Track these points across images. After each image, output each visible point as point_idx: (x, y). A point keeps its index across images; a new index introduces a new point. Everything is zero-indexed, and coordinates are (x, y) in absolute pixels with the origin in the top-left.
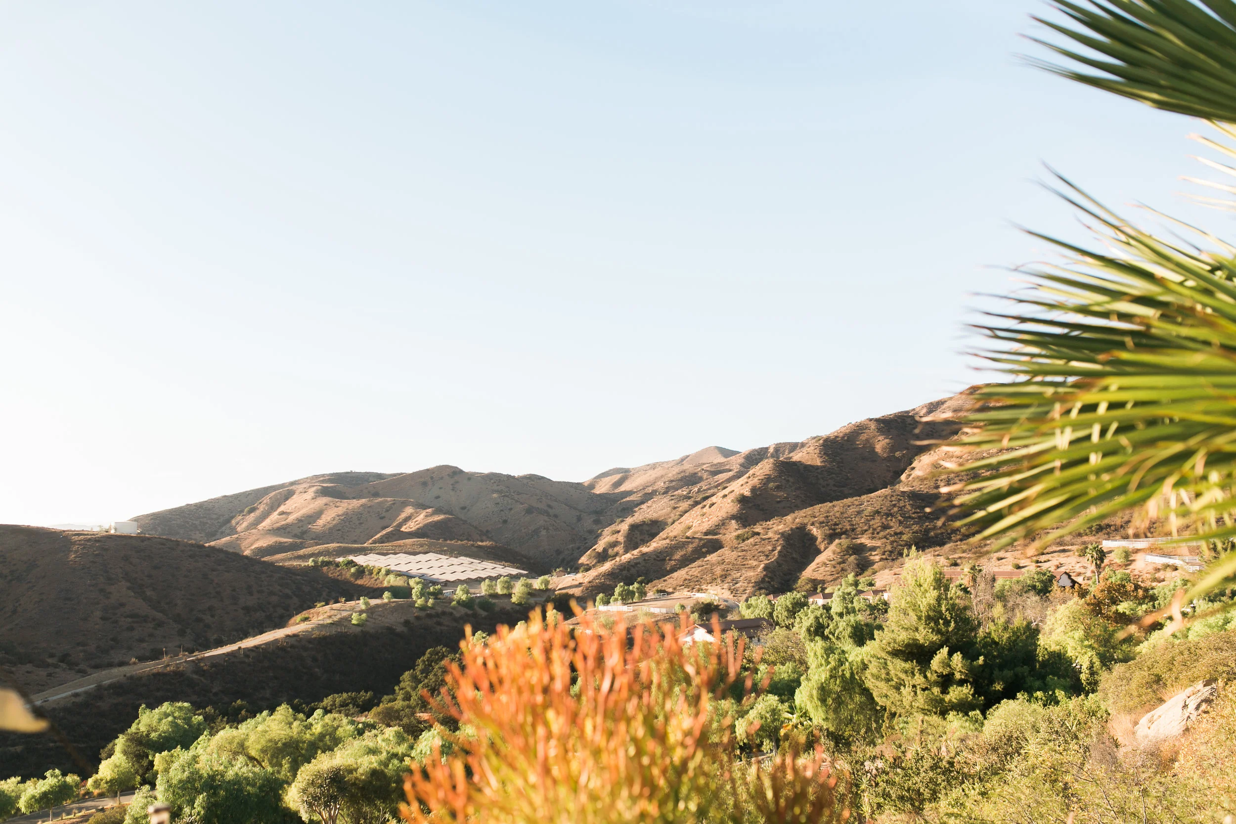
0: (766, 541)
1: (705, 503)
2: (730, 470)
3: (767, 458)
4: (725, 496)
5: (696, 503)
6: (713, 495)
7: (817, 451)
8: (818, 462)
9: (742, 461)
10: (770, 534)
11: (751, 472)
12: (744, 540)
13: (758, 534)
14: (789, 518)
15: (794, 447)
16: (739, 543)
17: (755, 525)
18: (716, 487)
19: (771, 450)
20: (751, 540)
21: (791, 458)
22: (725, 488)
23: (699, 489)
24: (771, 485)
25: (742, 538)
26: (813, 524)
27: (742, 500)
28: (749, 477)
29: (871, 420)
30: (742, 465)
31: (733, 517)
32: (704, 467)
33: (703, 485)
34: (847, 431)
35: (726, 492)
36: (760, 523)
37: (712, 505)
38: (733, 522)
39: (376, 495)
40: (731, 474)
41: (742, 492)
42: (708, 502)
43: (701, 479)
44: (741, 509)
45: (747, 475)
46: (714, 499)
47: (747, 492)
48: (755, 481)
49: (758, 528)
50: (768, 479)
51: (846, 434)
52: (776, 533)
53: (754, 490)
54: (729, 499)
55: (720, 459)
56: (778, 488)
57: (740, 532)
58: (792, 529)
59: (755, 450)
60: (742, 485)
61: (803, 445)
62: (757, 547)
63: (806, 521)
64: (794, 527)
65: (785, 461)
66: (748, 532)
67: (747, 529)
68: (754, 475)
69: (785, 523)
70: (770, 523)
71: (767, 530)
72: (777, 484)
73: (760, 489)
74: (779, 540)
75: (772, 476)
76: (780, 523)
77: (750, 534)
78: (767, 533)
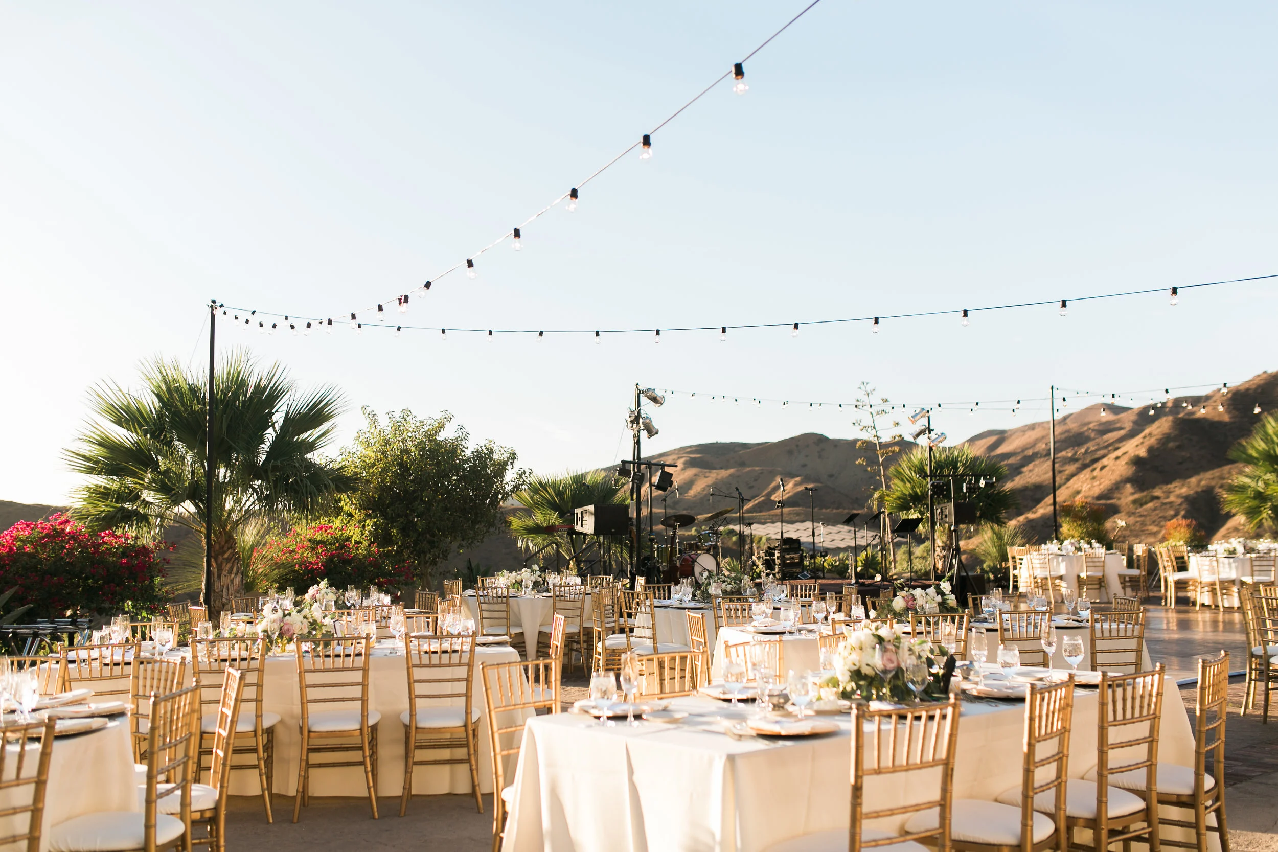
0: (1168, 506)
1: (1095, 466)
2: (1121, 429)
3: (1166, 415)
4: (1117, 458)
5: (1084, 467)
6: (1104, 456)
7: (1225, 406)
8: (1226, 418)
9: (1133, 417)
10: (1172, 498)
11: (1147, 431)
12: (1141, 505)
13: (1158, 498)
14: (1193, 480)
15: (1196, 401)
16: (1136, 509)
17: (1154, 487)
18: (1106, 447)
19: (1170, 405)
20: (1150, 505)
21: (1193, 413)
22: (1117, 449)
23: (1086, 451)
24: (1171, 445)
25: (1139, 503)
26: (1220, 487)
27: (1137, 461)
28: (1145, 437)
30: (1135, 423)
31: (1128, 480)
32: (1091, 426)
33: (1091, 446)
34: (1262, 382)
35: (1118, 453)
36: (1161, 486)
37: (1103, 468)
38: (1128, 485)
39: (743, 464)
40: (1122, 433)
41: (1137, 453)
42: (1098, 465)
43: (1088, 439)
44: (1136, 472)
45: (1142, 435)
46: (1105, 461)
47: (1142, 452)
48: (1152, 441)
49: (1157, 492)
50: (1166, 439)
51: (1259, 386)
52: (1178, 496)
53: (1150, 450)
54: (1123, 461)
55: (1108, 417)
56: (1179, 447)
57: (1137, 496)
58: (1197, 493)
59: (1149, 406)
60: (1137, 446)
61: (1207, 398)
62: (1157, 512)
63: (1213, 483)
64: (1199, 490)
65: (1187, 417)
66: (1146, 496)
67: (1145, 493)
68: (1150, 434)
69: (1189, 487)
70: (1171, 486)
71: (1168, 493)
72: (1177, 443)
73: (1158, 448)
74: (1181, 504)
75: (1172, 435)
76: (1183, 485)
77: (1148, 498)
78: (1168, 497)
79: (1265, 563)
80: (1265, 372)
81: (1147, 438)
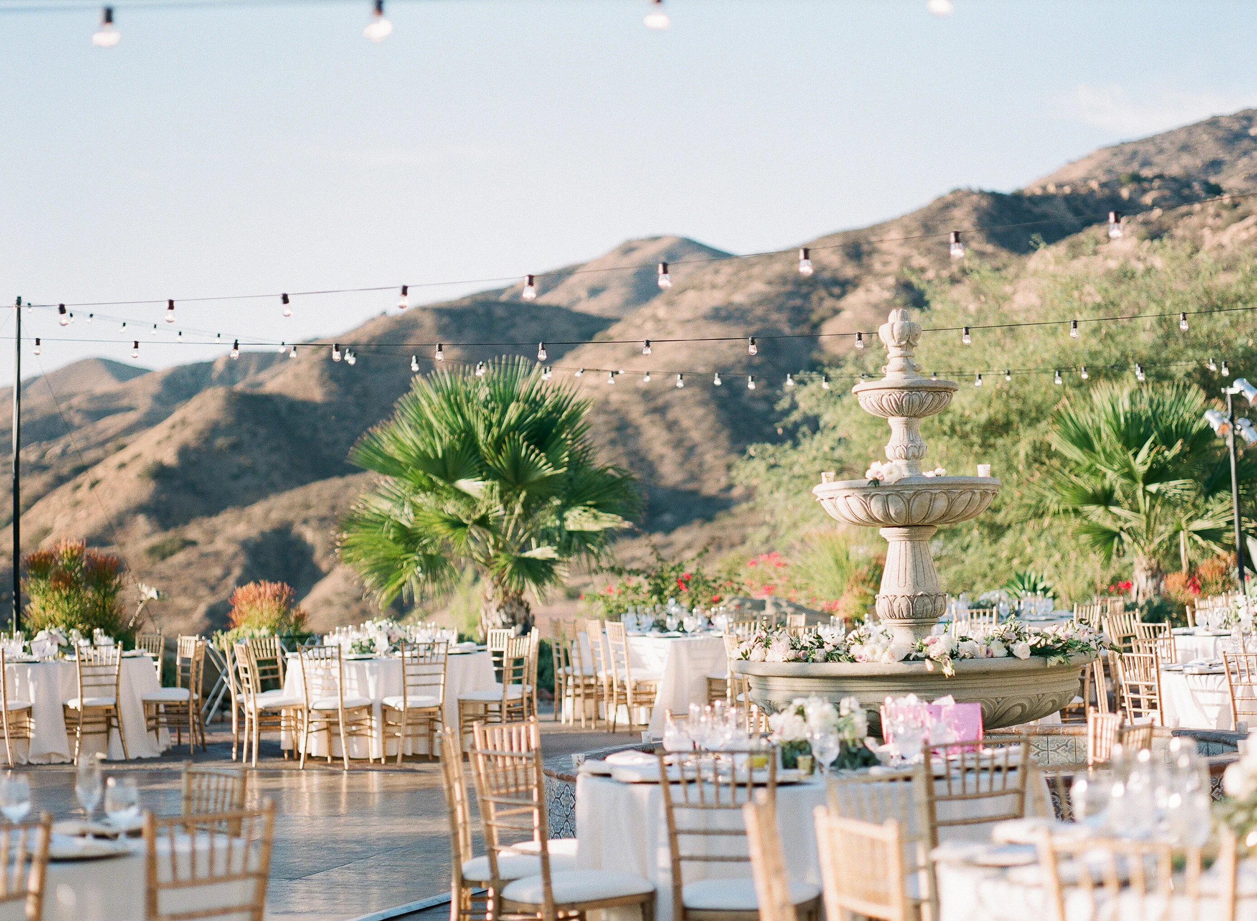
0: (211, 560)
1: (80, 479)
2: (130, 409)
3: (211, 384)
4: (122, 466)
5: (60, 481)
6: (96, 462)
7: (316, 372)
8: (317, 394)
9: (154, 388)
10: (220, 544)
11: (177, 416)
12: (164, 557)
13: (193, 543)
14: (257, 510)
15: (268, 360)
16: (154, 564)
17: (186, 522)
18: (102, 444)
19: (220, 367)
20: (180, 557)
21: (260, 384)
22: (122, 447)
23: (64, 453)
24: (221, 442)
25: (160, 553)
26: (305, 522)
27: (160, 473)
28: (173, 427)
29: (424, 309)
30: (157, 398)
31: (142, 509)
32: (75, 401)
33: (74, 441)
34: (378, 332)
35: (124, 456)
36: (200, 519)
37: (93, 485)
38: (141, 519)
40: (131, 417)
41: (158, 457)
42: (85, 479)
43: (68, 427)
44: (157, 492)
45: (169, 422)
46: (99, 471)
47: (169, 457)
48: (187, 435)
49: (193, 532)
50: (214, 430)
51: (373, 339)
52: (231, 540)
53: (184, 452)
54: (132, 473)
55: (107, 385)
56: (235, 447)
57: (157, 539)
58: (263, 534)
59: (184, 368)
60: (159, 443)
62: (192, 570)
63: (291, 516)
64: (267, 528)
65: (249, 391)
66: (171, 541)
67: (171, 534)
68: (184, 422)
69: (249, 521)
70: (217, 521)
71: (213, 534)
72: (232, 439)
73: (197, 450)
74: (235, 555)
75: (223, 424)
76: (238, 521)
77: (177, 544)
78: (211, 542)
79: (425, 669)
80: (384, 313)
81: (178, 428)
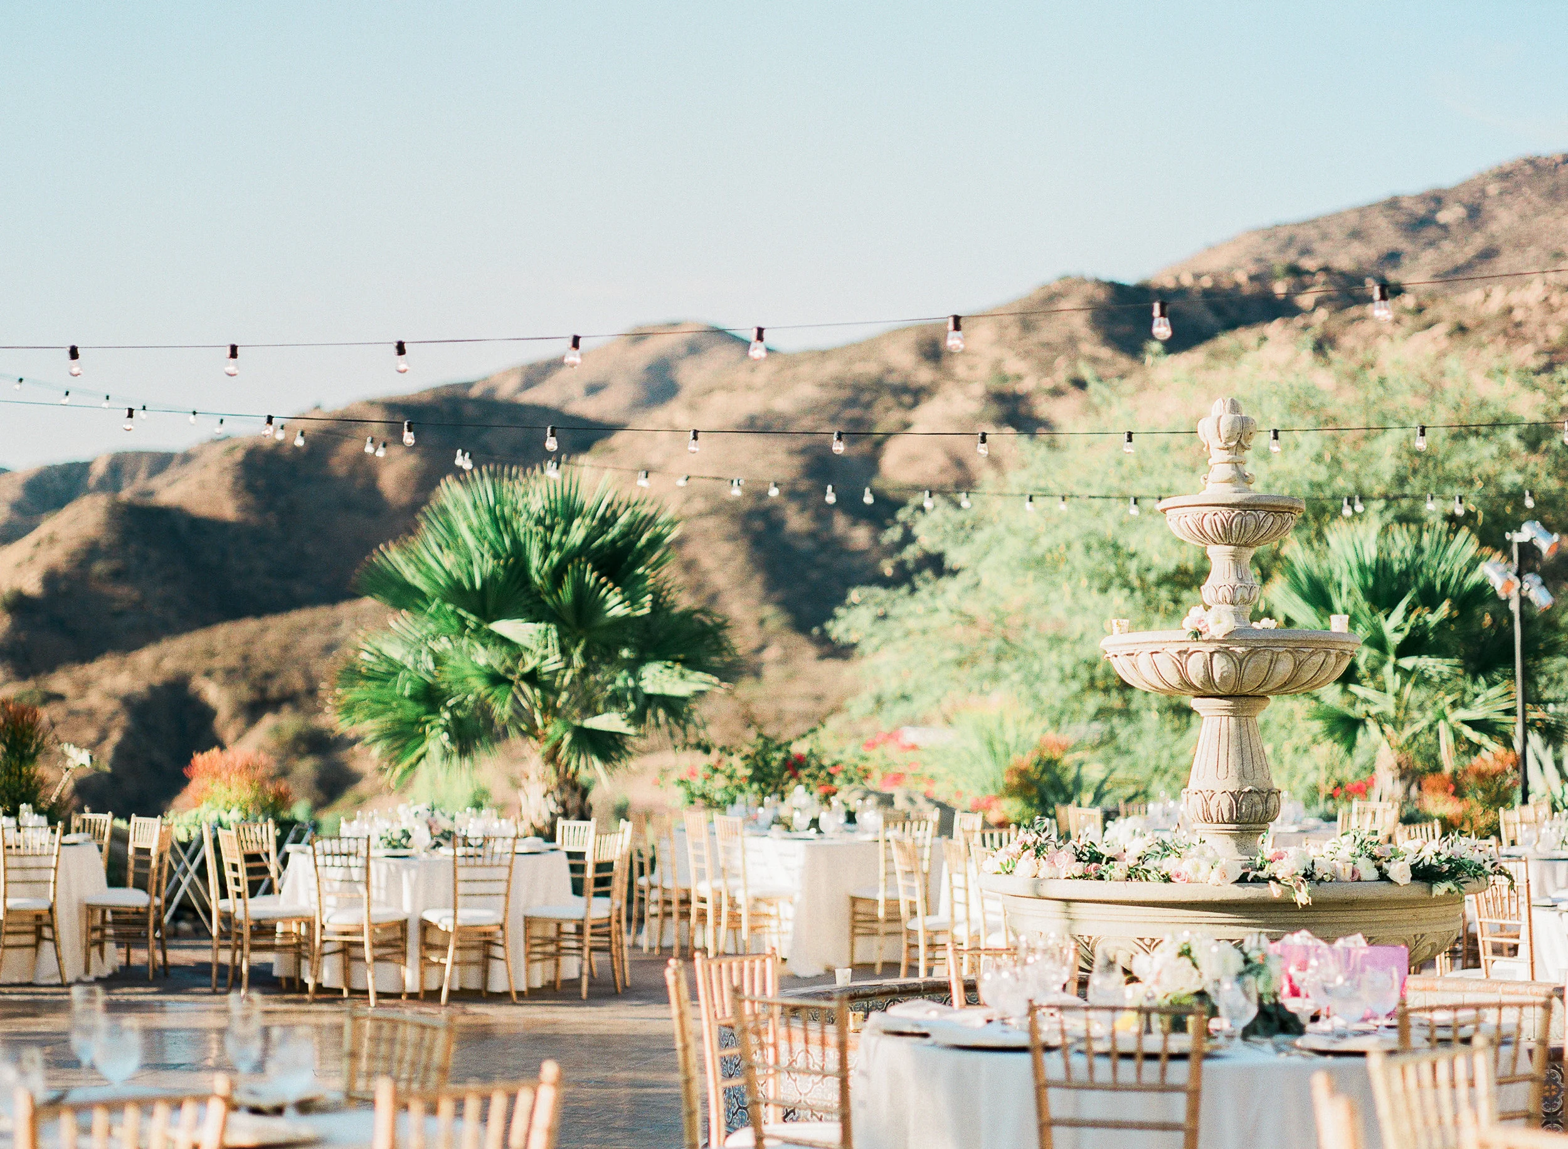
0: (83, 719)
3: (88, 491)
7: (228, 479)
8: (228, 509)
10: (94, 699)
13: (60, 697)
14: (145, 657)
15: (162, 462)
19: (99, 469)
21: (151, 493)
24: (99, 567)
26: (208, 674)
28: (38, 544)
29: (372, 403)
30: (17, 507)
36: (69, 666)
44: (15, 628)
45: (31, 539)
47: (32, 584)
48: (56, 556)
49: (60, 682)
50: (91, 552)
52: (111, 695)
53: (51, 579)
56: (117, 576)
57: (11, 691)
58: (151, 688)
59: (54, 467)
60: (19, 565)
61: (187, 458)
63: (189, 665)
64: (157, 680)
65: (138, 501)
66: (31, 693)
67: (30, 685)
68: (52, 540)
69: (134, 670)
70: (93, 669)
71: (84, 686)
72: (114, 564)
73: (66, 576)
74: (114, 715)
75: (104, 542)
76: (120, 669)
77: (38, 697)
78: (82, 696)
80: (317, 407)
81: (44, 546)
